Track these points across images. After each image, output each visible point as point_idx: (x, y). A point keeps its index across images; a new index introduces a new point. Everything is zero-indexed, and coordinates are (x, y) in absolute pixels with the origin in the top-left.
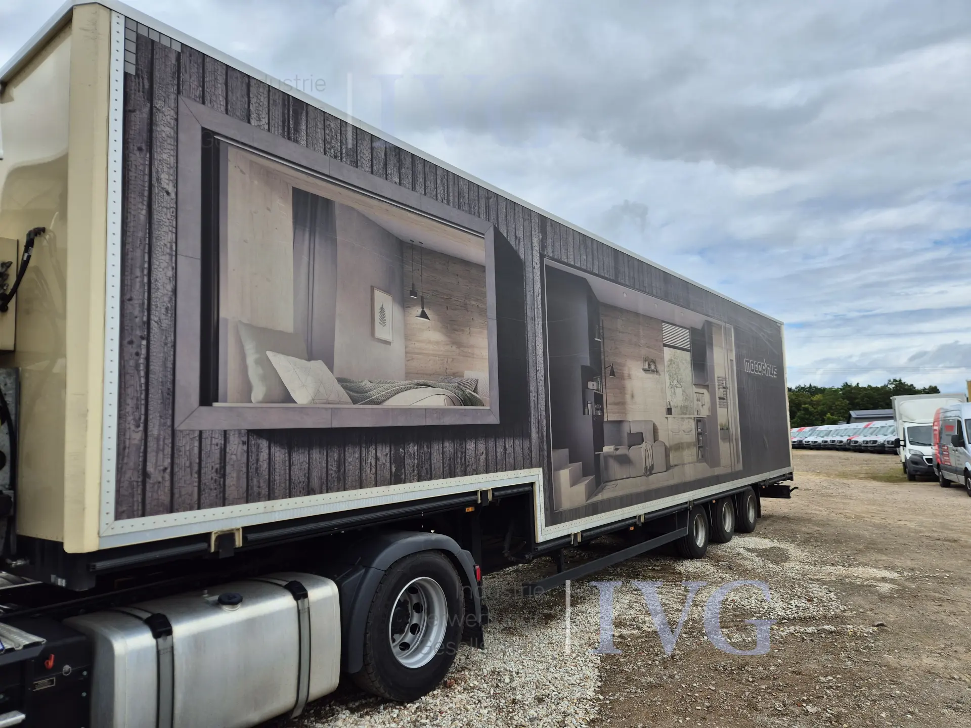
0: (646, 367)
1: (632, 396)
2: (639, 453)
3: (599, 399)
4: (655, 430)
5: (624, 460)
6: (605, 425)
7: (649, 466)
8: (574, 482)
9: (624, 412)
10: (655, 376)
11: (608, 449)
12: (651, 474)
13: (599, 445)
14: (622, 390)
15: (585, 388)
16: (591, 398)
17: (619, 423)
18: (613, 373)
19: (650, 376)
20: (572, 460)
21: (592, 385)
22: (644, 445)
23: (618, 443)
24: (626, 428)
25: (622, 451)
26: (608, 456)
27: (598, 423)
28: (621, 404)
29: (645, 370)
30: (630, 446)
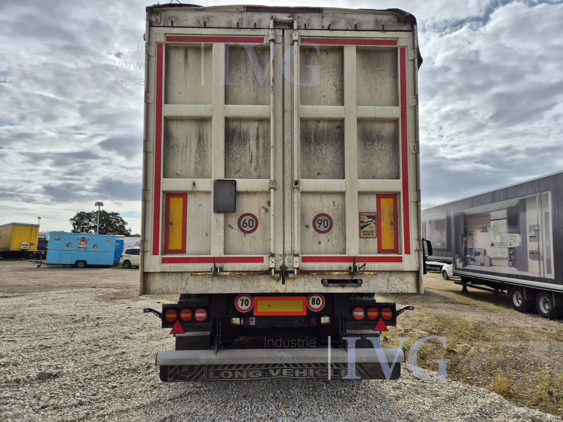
0: (482, 230)
1: (477, 241)
2: (479, 258)
3: (466, 242)
4: (485, 251)
5: (473, 260)
6: (468, 250)
7: (482, 263)
8: (460, 262)
9: (474, 246)
10: (486, 233)
11: (468, 256)
12: (483, 266)
13: (466, 254)
14: (473, 239)
15: (462, 239)
16: (464, 242)
17: (472, 249)
18: (470, 235)
19: (483, 233)
20: (459, 257)
21: (464, 239)
22: (480, 256)
23: (471, 254)
24: (474, 251)
25: (473, 257)
26: (468, 258)
27: (466, 249)
28: (473, 243)
29: (482, 232)
30: (475, 256)
